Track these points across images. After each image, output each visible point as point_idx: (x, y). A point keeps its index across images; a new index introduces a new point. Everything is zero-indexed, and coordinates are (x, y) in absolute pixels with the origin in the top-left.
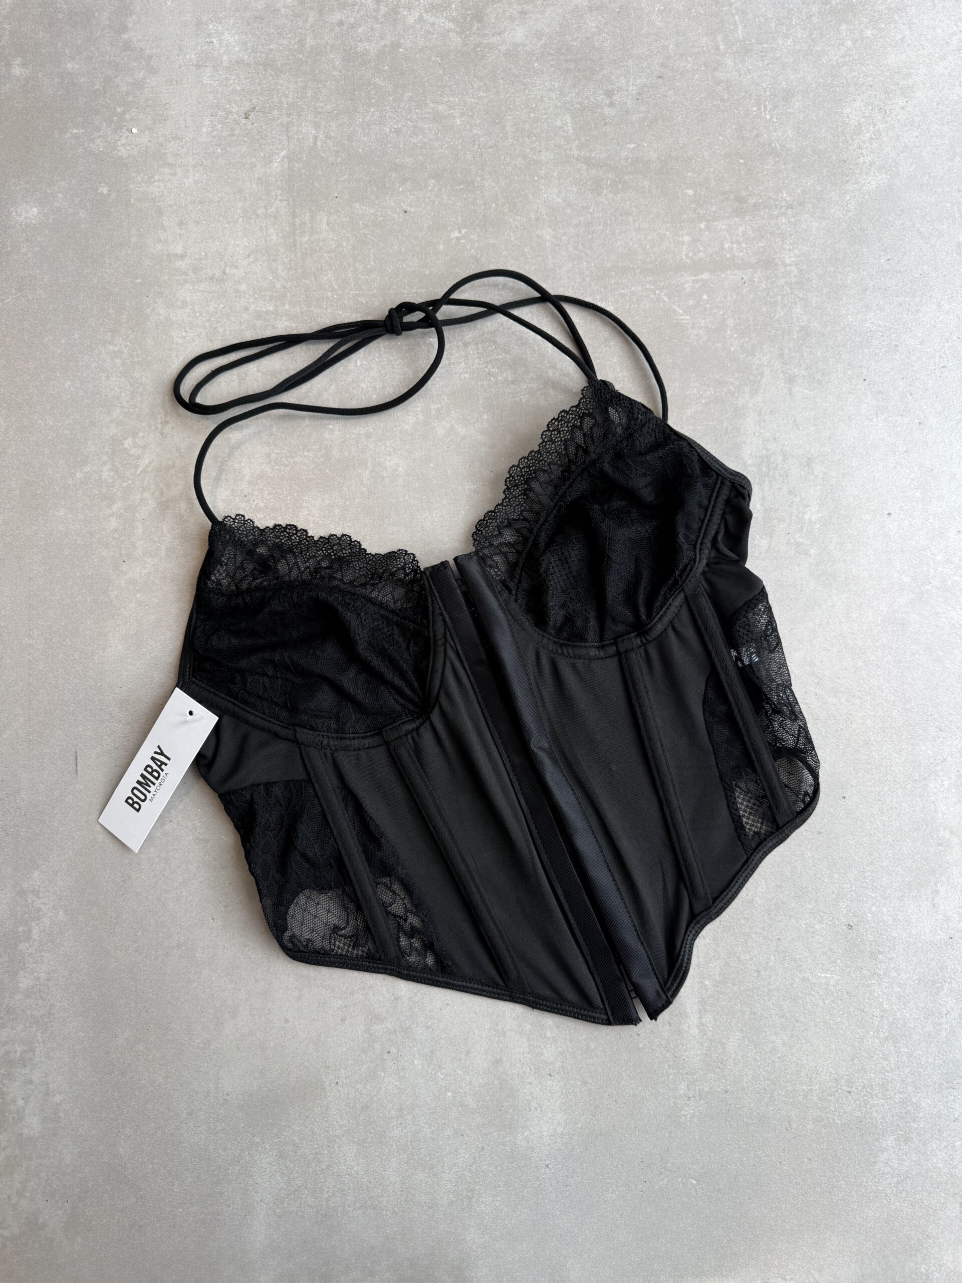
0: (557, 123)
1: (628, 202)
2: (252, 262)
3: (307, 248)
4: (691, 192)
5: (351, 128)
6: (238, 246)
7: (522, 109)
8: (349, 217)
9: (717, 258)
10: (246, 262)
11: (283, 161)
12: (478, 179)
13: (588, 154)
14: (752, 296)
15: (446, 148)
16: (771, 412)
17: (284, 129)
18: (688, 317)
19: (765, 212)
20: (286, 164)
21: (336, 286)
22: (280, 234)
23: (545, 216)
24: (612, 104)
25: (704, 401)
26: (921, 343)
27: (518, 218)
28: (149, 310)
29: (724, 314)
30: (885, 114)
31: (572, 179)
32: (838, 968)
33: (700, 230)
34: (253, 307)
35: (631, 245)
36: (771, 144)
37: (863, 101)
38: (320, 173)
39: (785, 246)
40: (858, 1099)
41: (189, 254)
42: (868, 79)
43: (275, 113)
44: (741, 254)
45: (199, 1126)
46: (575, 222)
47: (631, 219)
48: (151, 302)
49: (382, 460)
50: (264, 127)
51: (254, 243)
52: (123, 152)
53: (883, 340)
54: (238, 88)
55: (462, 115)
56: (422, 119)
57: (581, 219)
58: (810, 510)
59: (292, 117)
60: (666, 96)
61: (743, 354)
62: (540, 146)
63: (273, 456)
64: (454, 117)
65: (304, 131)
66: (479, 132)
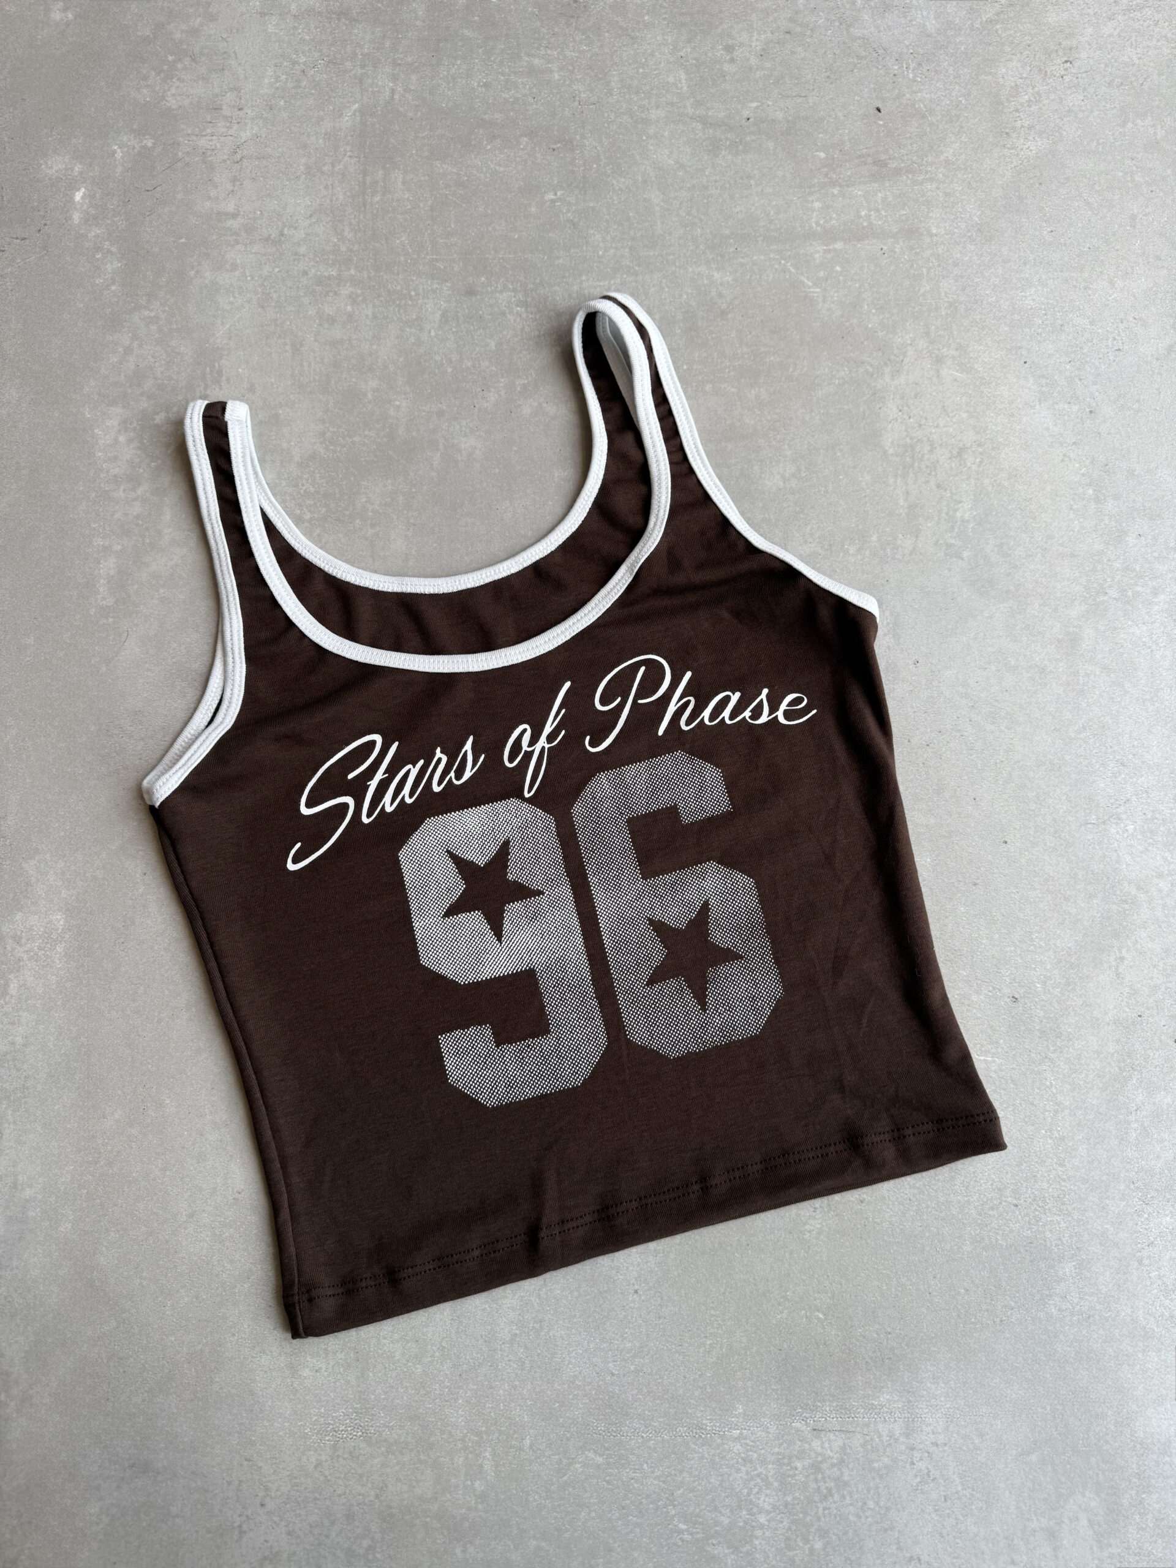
0: (669, 79)
1: (750, 165)
2: (314, 222)
3: (378, 208)
4: (822, 155)
5: (434, 82)
6: (299, 205)
7: (629, 64)
8: (428, 175)
9: (852, 227)
10: (308, 222)
11: (354, 115)
12: (578, 137)
13: (704, 113)
14: (892, 268)
15: (542, 104)
16: (916, 396)
17: (357, 81)
18: (818, 290)
19: (908, 177)
20: (358, 118)
21: (410, 250)
22: (348, 194)
23: (653, 179)
24: (732, 60)
25: (837, 382)
26: (1092, 323)
27: (623, 180)
28: (193, 272)
29: (860, 287)
30: (1046, 75)
31: (685, 139)
32: (1000, 1050)
33: (834, 195)
34: (313, 271)
35: (752, 210)
36: (914, 105)
37: (1019, 61)
38: (397, 128)
39: (931, 215)
40: (1027, 1215)
41: (242, 213)
42: (1026, 38)
43: (349, 64)
44: (880, 223)
45: (201, 1232)
46: (688, 186)
47: (752, 182)
48: (195, 264)
49: (456, 441)
50: (334, 79)
51: (318, 202)
52: (172, 103)
53: (1047, 320)
54: (307, 38)
55: (561, 69)
56: (515, 73)
57: (694, 182)
58: (963, 507)
59: (366, 68)
60: (794, 53)
61: (882, 331)
62: (650, 103)
63: (328, 434)
64: (551, 72)
65: (380, 83)
66: (581, 90)
